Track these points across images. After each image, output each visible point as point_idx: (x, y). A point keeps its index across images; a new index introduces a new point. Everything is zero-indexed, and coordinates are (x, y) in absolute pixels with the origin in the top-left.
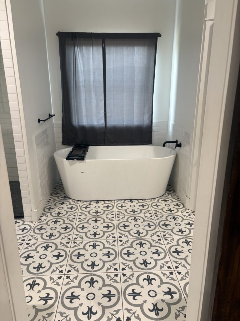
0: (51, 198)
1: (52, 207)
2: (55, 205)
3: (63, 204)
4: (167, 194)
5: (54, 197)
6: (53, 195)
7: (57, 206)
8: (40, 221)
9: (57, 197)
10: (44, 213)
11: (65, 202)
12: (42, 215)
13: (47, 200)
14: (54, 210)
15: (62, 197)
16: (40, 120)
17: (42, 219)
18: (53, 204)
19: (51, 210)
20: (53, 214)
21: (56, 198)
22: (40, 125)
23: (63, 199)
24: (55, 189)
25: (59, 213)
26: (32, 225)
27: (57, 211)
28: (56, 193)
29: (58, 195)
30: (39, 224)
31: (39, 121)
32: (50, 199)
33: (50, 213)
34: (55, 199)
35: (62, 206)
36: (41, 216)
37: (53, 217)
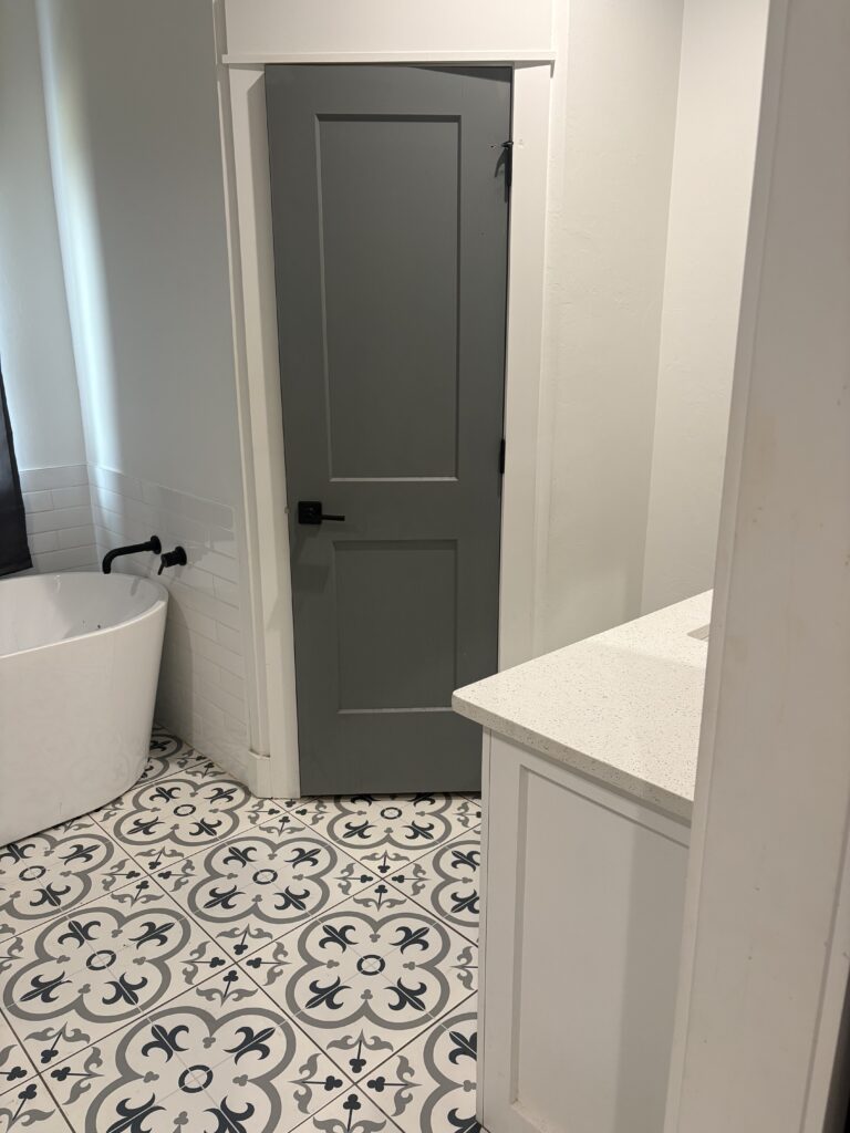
4: (158, 766)
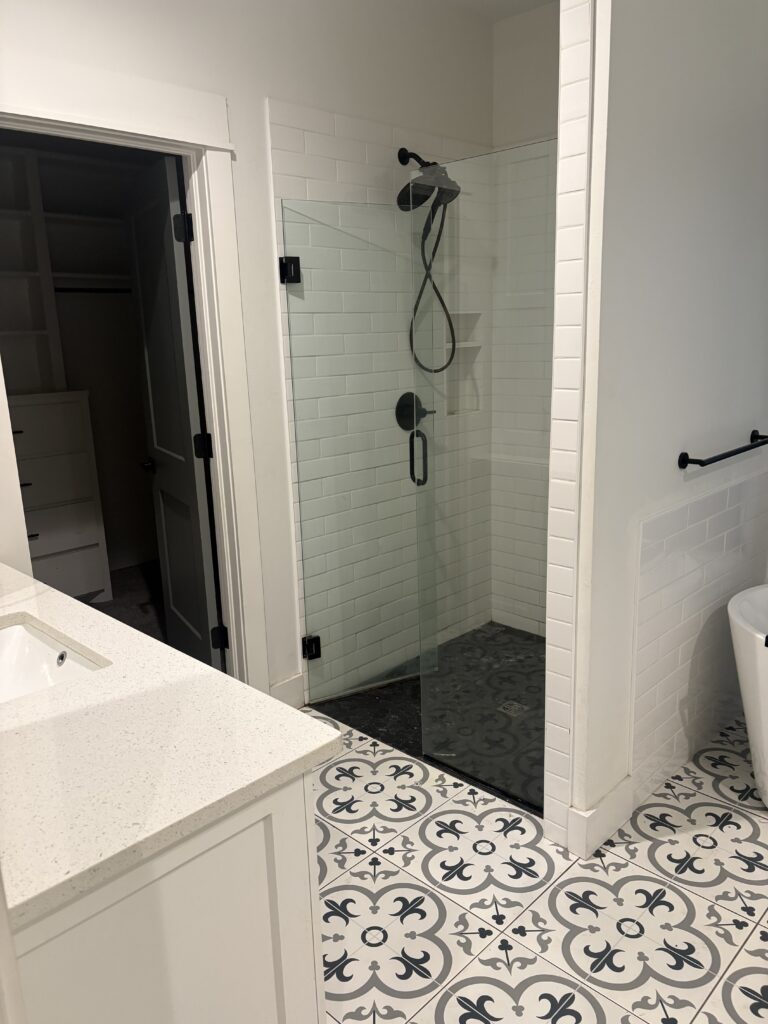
0: (687, 771)
1: (675, 818)
2: (688, 812)
3: (722, 822)
5: (699, 773)
6: (702, 760)
7: (693, 822)
8: (597, 861)
9: (712, 779)
10: (629, 830)
11: (735, 818)
12: (616, 839)
13: (666, 773)
14: (674, 838)
15: (732, 789)
16: (691, 457)
17: (609, 859)
18: (684, 804)
19: (663, 834)
20: (661, 854)
21: (708, 780)
22: (687, 478)
23: (734, 796)
24: (722, 734)
25: (686, 864)
26: (560, 864)
27: (683, 845)
28: (716, 755)
29: (721, 770)
30: (588, 873)
31: (684, 461)
32: (683, 774)
33: (650, 843)
34: (699, 786)
35: (715, 832)
36: (610, 843)
37: (653, 869)
